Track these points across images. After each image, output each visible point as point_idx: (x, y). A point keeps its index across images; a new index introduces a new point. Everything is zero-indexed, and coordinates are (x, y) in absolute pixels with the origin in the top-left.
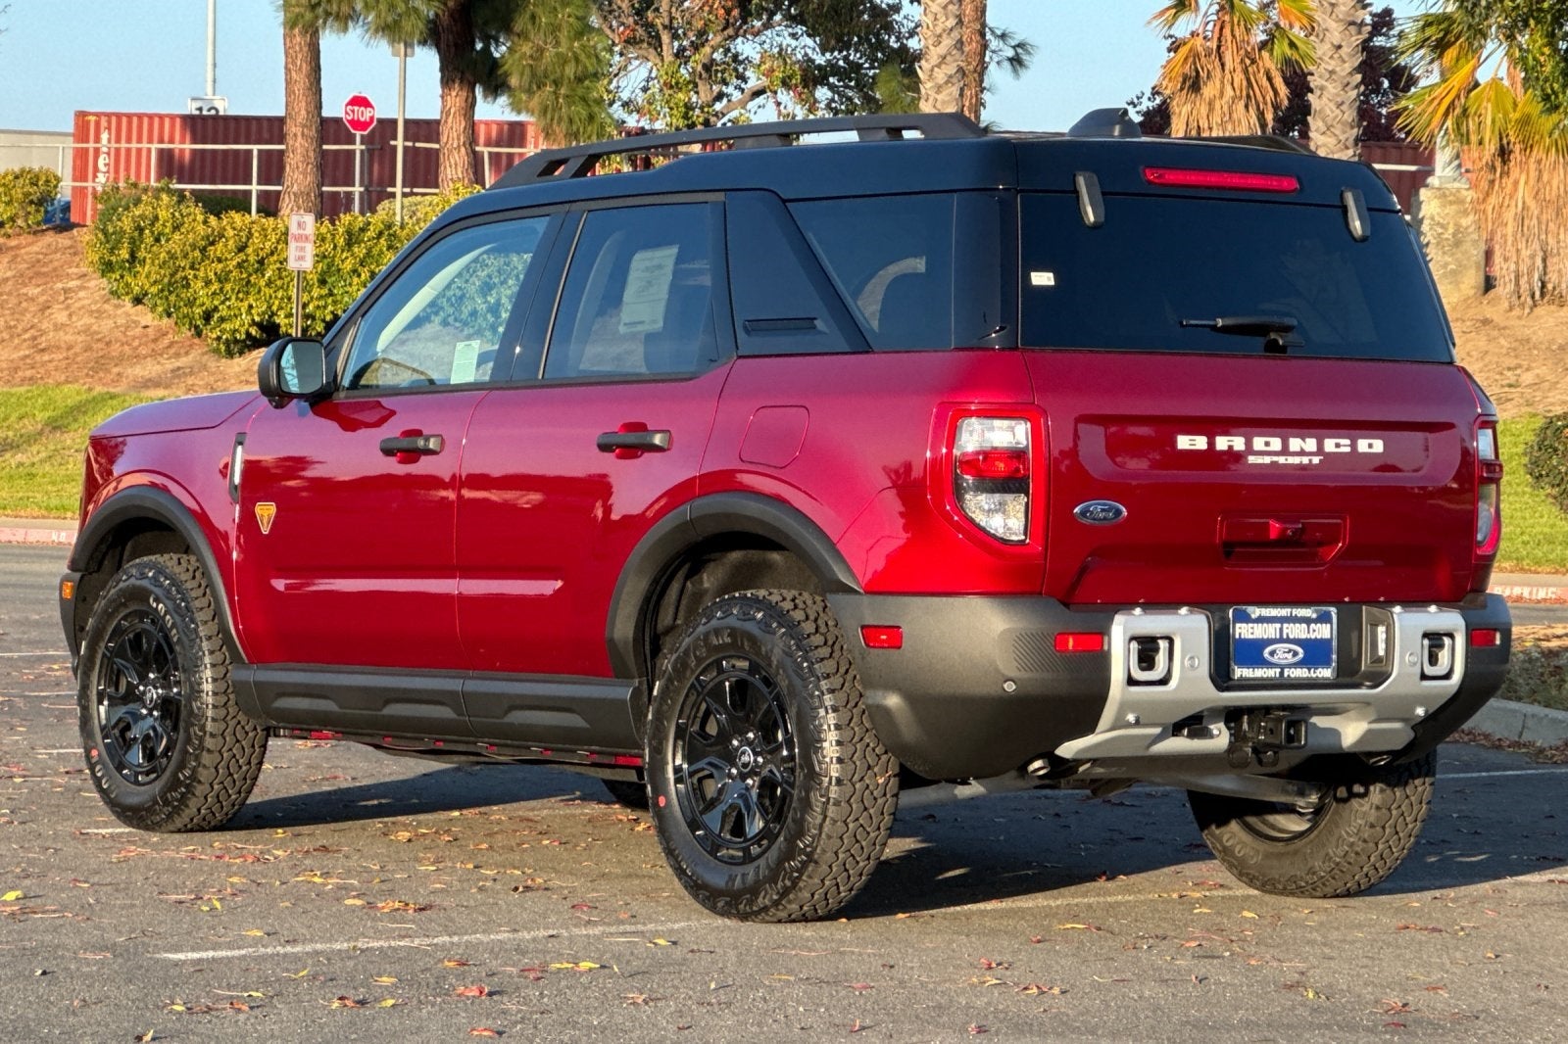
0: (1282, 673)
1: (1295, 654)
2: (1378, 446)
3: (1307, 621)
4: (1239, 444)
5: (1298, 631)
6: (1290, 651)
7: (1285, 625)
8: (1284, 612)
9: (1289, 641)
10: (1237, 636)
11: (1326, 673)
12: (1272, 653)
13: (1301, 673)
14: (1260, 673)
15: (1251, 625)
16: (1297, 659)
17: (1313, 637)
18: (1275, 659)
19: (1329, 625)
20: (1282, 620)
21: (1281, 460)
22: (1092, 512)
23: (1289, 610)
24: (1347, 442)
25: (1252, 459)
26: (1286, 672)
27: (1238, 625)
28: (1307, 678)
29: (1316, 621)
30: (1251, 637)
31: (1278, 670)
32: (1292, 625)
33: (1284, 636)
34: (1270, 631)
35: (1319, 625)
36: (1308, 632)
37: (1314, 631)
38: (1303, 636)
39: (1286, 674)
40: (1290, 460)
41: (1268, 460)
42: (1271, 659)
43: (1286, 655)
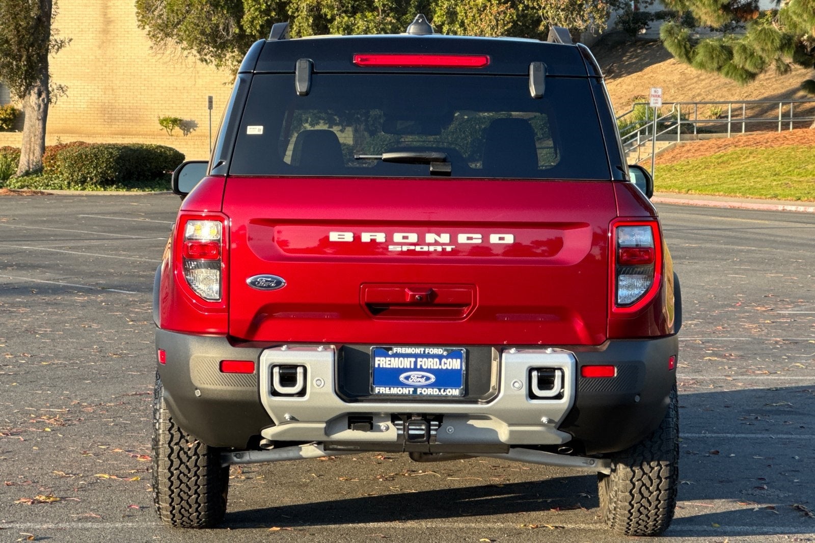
0: (415, 391)
1: (428, 379)
2: (509, 239)
3: (440, 357)
4: (380, 237)
5: (433, 364)
6: (423, 377)
7: (419, 360)
8: (418, 350)
9: (421, 369)
10: (376, 366)
11: (455, 392)
12: (407, 378)
13: (434, 392)
14: (395, 391)
15: (388, 359)
16: (428, 382)
17: (444, 368)
18: (410, 382)
19: (459, 360)
20: (416, 356)
21: (418, 248)
22: (259, 283)
23: (422, 349)
24: (479, 236)
25: (391, 248)
26: (419, 391)
27: (377, 359)
28: (438, 396)
29: (447, 357)
30: (389, 366)
31: (412, 390)
32: (425, 359)
33: (419, 367)
34: (407, 363)
35: (450, 360)
36: (440, 364)
37: (445, 363)
38: (436, 367)
39: (419, 392)
40: (426, 248)
41: (405, 248)
42: (406, 381)
43: (419, 379)
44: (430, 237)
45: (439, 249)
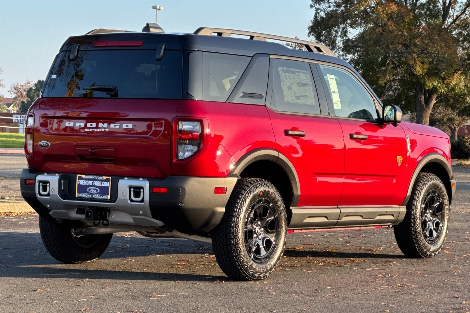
1: (97, 191)
3: (102, 181)
5: (98, 184)
7: (94, 182)
10: (79, 184)
13: (98, 197)
14: (85, 196)
15: (83, 181)
16: (97, 192)
17: (103, 186)
19: (108, 183)
20: (93, 180)
21: (95, 130)
22: (42, 145)
23: (95, 177)
24: (119, 125)
27: (79, 181)
30: (83, 184)
31: (91, 195)
32: (96, 182)
33: (94, 185)
34: (89, 183)
35: (105, 182)
36: (102, 184)
37: (104, 184)
38: (100, 185)
39: (93, 196)
40: (98, 130)
41: (91, 130)
42: (89, 191)
43: (94, 191)
44: (100, 125)
45: (103, 130)
